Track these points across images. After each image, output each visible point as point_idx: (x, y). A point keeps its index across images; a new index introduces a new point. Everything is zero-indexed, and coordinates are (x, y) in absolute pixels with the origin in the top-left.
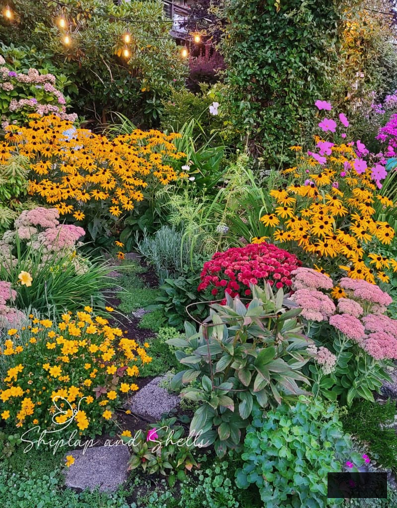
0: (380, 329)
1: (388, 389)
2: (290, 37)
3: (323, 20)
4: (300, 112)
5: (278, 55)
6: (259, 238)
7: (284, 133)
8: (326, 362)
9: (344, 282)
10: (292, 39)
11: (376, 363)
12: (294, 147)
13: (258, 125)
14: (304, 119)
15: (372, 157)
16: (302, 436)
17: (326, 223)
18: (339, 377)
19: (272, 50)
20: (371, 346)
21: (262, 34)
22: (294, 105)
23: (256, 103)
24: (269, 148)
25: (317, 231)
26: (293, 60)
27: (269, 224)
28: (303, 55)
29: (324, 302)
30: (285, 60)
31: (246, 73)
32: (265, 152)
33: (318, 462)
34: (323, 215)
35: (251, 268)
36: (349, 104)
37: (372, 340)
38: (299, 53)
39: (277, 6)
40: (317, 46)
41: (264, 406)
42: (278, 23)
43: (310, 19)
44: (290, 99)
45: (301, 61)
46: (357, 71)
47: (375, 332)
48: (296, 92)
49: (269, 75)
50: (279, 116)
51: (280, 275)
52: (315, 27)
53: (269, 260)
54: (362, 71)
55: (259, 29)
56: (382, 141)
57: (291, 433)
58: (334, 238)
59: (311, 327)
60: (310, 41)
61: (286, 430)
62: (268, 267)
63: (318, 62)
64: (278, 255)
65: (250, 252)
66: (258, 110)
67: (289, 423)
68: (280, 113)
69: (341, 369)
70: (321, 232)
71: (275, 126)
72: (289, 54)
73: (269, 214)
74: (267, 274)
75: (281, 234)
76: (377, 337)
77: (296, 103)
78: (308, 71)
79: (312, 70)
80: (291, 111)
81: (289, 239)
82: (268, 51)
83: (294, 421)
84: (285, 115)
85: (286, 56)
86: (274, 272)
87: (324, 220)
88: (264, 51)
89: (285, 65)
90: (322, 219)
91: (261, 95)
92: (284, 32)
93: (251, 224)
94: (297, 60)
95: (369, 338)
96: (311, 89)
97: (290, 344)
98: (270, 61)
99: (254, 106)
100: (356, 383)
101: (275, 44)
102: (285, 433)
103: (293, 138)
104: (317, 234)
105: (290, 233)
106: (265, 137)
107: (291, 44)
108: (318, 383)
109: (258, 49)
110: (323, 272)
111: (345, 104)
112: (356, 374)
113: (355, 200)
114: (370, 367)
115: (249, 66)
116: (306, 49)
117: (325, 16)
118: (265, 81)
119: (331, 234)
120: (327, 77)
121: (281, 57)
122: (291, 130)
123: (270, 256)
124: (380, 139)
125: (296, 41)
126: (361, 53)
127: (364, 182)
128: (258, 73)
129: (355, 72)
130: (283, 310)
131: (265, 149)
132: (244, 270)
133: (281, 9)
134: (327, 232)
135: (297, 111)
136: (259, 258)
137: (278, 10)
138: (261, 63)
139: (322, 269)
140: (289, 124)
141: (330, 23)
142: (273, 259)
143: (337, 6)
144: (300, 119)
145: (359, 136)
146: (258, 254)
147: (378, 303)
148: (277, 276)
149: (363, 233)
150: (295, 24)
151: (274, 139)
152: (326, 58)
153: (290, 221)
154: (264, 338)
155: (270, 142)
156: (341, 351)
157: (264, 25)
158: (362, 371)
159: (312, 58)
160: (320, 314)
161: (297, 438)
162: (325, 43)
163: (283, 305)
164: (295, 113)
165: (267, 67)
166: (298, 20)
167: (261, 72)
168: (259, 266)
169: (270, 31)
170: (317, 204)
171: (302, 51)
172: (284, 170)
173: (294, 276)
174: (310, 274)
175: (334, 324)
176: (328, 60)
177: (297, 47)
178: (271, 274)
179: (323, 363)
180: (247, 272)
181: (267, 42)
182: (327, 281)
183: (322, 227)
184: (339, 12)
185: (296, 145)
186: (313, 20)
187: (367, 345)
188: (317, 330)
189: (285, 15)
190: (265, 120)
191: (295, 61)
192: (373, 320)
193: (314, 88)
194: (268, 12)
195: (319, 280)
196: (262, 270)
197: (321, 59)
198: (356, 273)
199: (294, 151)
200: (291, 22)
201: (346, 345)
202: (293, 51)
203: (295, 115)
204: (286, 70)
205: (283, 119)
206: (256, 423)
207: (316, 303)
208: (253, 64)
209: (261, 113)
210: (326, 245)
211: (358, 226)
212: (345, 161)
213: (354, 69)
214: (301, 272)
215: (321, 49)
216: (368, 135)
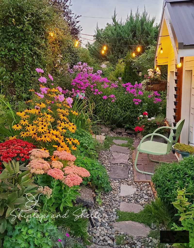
0: (71, 172)
1: (80, 199)
2: (22, 37)
3: (37, 31)
4: (32, 73)
5: (17, 46)
6: (13, 137)
7: (25, 83)
8: (47, 193)
9: (56, 153)
10: (23, 38)
11: (71, 189)
12: (31, 90)
13: (12, 79)
14: (35, 77)
15: (70, 93)
16: (33, 234)
17: (45, 126)
18: (55, 199)
19: (14, 43)
20: (67, 181)
21: (8, 35)
22: (28, 70)
23: (9, 68)
24: (18, 90)
25: (40, 130)
26: (25, 48)
27: (17, 129)
28: (30, 46)
29: (44, 165)
30: (21, 48)
31: (2, 54)
32: (16, 92)
33: (41, 244)
34: (43, 123)
35: (8, 153)
36: (57, 69)
37: (68, 178)
38: (28, 45)
39: (14, 22)
40: (36, 42)
41: (13, 223)
42: (15, 30)
43: (31, 29)
44: (26, 67)
45: (29, 49)
46: (59, 54)
47: (69, 174)
48: (29, 64)
49: (14, 55)
50: (22, 75)
51: (23, 154)
52: (34, 34)
53: (17, 148)
54: (61, 54)
55: (6, 32)
56: (74, 86)
57: (27, 233)
58: (49, 133)
59: (40, 178)
60: (32, 40)
61: (24, 233)
62: (16, 151)
63: (37, 50)
64: (22, 144)
65: (7, 144)
66: (11, 72)
67: (26, 229)
68: (22, 74)
69: (56, 195)
70: (43, 130)
71: (20, 80)
72: (23, 45)
73: (16, 124)
74: (16, 155)
75: (23, 134)
76: (70, 176)
77: (29, 69)
78: (33, 54)
79: (35, 53)
80: (27, 72)
81: (27, 135)
82: (11, 43)
83: (30, 227)
84: (25, 74)
85: (21, 46)
86: (20, 153)
87: (44, 125)
88: (9, 43)
89: (21, 50)
90: (42, 124)
91: (11, 64)
92: (19, 35)
93: (10, 129)
94: (27, 48)
95: (66, 177)
96: (36, 62)
97: (26, 188)
98: (13, 48)
99: (8, 70)
100: (63, 200)
101: (15, 41)
102: (24, 235)
103: (30, 85)
104: (41, 132)
105: (27, 133)
106: (15, 85)
107: (23, 41)
108: (46, 204)
109: (6, 42)
110: (45, 150)
111: (55, 69)
112: (63, 196)
113: (61, 113)
114: (68, 191)
115: (2, 50)
116: (31, 43)
117: (38, 29)
118: (12, 58)
119: (48, 131)
120: (43, 57)
121: (19, 47)
122: (29, 81)
123: (18, 145)
124: (73, 85)
125: (26, 39)
126: (59, 46)
127: (64, 105)
128: (8, 54)
129: (58, 55)
130: (20, 172)
131: (16, 91)
132: (4, 154)
133: (16, 24)
134: (45, 130)
135: (30, 72)
136: (12, 147)
137: (15, 24)
138: (9, 49)
139: (45, 148)
140: (27, 79)
141: (41, 32)
142: (19, 147)
143: (43, 25)
144: (33, 76)
145: (64, 84)
146: (11, 145)
147: (70, 160)
148: (21, 155)
149: (62, 129)
150: (24, 32)
151: (21, 86)
152: (41, 48)
153: (27, 127)
154: (11, 188)
155: (19, 87)
156: (55, 186)
157: (8, 30)
158: (66, 194)
159: (34, 48)
160: (42, 170)
161: (31, 235)
162: (40, 41)
163: (20, 170)
164: (29, 73)
165: (12, 51)
166: (25, 30)
167: (10, 53)
168: (12, 151)
169: (12, 34)
170: (40, 117)
171: (29, 45)
172: (27, 101)
173: (30, 153)
174: (38, 151)
175: (50, 174)
176: (42, 49)
177: (26, 42)
178: (18, 154)
179: (46, 194)
180: (5, 155)
181: (11, 39)
182: (46, 154)
183: (42, 128)
184: (45, 28)
185: (32, 89)
186: (33, 30)
187: (65, 181)
188: (43, 178)
189: (18, 27)
190: (15, 77)
191: (26, 49)
192: (68, 169)
193: (37, 62)
194: (9, 25)
195: (43, 154)
196: (13, 153)
197: (39, 49)
198: (61, 148)
199: (31, 92)
200: (21, 30)
201: (56, 183)
202: (25, 44)
203: (30, 74)
204: (22, 53)
205: (24, 76)
206: (10, 233)
207: (40, 166)
208: (5, 50)
209: (12, 73)
210: (45, 137)
211: (60, 126)
212: (55, 96)
213: (57, 53)
214: (34, 151)
215: (38, 44)
216: (67, 83)
